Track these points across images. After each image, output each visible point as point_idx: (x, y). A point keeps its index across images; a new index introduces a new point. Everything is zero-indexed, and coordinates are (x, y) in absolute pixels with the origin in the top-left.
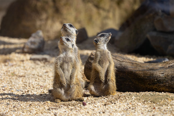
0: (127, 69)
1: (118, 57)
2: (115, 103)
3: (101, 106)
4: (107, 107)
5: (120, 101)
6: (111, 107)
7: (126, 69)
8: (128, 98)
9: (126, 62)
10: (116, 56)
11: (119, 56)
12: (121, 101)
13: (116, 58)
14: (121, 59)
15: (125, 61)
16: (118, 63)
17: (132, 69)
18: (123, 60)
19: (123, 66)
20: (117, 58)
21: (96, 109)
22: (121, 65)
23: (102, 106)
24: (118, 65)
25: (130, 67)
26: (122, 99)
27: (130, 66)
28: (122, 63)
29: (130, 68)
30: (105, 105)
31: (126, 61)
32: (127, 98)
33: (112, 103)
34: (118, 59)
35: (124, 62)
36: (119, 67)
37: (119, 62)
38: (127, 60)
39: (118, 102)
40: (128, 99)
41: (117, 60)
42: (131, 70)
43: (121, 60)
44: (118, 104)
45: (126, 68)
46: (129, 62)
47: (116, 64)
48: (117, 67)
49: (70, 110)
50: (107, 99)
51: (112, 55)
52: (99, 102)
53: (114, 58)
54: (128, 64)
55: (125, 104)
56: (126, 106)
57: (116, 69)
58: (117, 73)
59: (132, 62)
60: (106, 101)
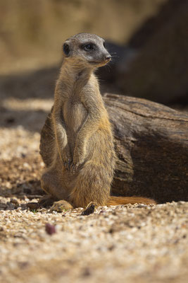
0: (167, 138)
1: (137, 105)
2: (139, 228)
3: (98, 236)
4: (117, 236)
5: (152, 221)
6: (130, 237)
7: (162, 137)
8: (176, 212)
9: (162, 118)
10: (133, 103)
11: (139, 103)
12: (155, 220)
13: (131, 108)
14: (148, 111)
15: (157, 116)
16: (140, 120)
17: (180, 137)
18: (152, 113)
19: (155, 130)
20: (135, 107)
21: (86, 243)
22: (147, 126)
23: (102, 235)
24: (138, 127)
25: (175, 133)
26: (159, 215)
27: (174, 130)
28: (149, 122)
29: (175, 135)
30: (111, 231)
31: (162, 116)
32: (172, 213)
33: (131, 227)
34: (138, 111)
35: (156, 117)
36: (141, 132)
37: (142, 118)
38: (164, 113)
39: (146, 225)
40: (175, 215)
41: (136, 114)
42: (178, 139)
43: (148, 115)
44: (147, 228)
45: (162, 134)
46: (172, 117)
47: (132, 125)
48: (135, 135)
49: (11, 247)
50: (116, 217)
51: (121, 101)
52: (92, 226)
53: (128, 107)
54: (170, 123)
55: (168, 228)
56: (172, 232)
57: (132, 139)
58: (136, 151)
59: (180, 119)
60: (111, 223)
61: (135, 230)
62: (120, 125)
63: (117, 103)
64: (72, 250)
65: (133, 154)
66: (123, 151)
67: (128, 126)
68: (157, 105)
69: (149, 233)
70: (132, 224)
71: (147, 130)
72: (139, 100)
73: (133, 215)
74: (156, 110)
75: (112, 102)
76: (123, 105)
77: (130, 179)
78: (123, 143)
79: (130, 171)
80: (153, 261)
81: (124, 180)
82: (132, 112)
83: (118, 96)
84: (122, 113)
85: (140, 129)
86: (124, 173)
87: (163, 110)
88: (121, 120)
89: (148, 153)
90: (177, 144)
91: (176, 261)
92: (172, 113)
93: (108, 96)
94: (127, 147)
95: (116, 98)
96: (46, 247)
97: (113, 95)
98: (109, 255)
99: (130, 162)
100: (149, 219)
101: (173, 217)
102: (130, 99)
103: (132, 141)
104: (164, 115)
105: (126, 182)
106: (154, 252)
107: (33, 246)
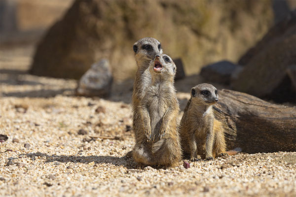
0: (257, 116)
1: (241, 97)
2: (238, 166)
3: (214, 170)
4: (225, 171)
5: (246, 163)
6: (233, 171)
7: (255, 116)
8: (260, 159)
9: (255, 105)
10: (239, 95)
11: (243, 96)
12: (248, 163)
13: (237, 98)
14: (247, 101)
15: (253, 103)
16: (242, 106)
17: (265, 116)
18: (249, 102)
19: (251, 111)
20: (240, 98)
21: (207, 173)
22: (246, 109)
23: (217, 170)
24: (241, 109)
25: (262, 113)
26: (250, 160)
27: (262, 112)
28: (247, 107)
29: (262, 115)
30: (222, 168)
31: (255, 104)
32: (258, 159)
33: (234, 166)
34: (242, 100)
35: (251, 104)
36: (243, 113)
37: (243, 104)
38: (257, 102)
39: (243, 165)
40: (260, 160)
41: (240, 102)
42: (264, 118)
43: (247, 102)
44: (243, 167)
45: (255, 114)
46: (261, 104)
47: (238, 108)
48: (239, 114)
49: (163, 174)
50: (225, 160)
51: (232, 94)
52: (211, 164)
53: (235, 98)
54: (259, 108)
55: (255, 167)
56: (257, 170)
57: (237, 116)
58: (239, 123)
59: (266, 106)
60: (222, 163)
61: (236, 167)
62: (231, 108)
63: (229, 95)
64: (198, 177)
65: (237, 124)
66: (231, 123)
67: (235, 108)
68: (253, 97)
69: (244, 169)
70: (234, 164)
71: (246, 111)
72: (243, 94)
73: (235, 159)
74: (252, 100)
75: (226, 94)
76: (233, 96)
77: (235, 139)
78: (232, 118)
79: (235, 134)
80: (245, 185)
81: (232, 139)
82: (238, 101)
83: (230, 91)
84: (232, 100)
85: (242, 111)
86: (231, 136)
87: (256, 100)
88: (231, 105)
89: (246, 125)
90: (263, 120)
91: (259, 186)
92: (261, 102)
93: (224, 91)
94: (234, 121)
95: (229, 92)
96: (183, 175)
97: (227, 90)
98: (220, 180)
99: (235, 129)
100: (245, 162)
101: (258, 161)
102: (237, 93)
103: (237, 117)
104: (256, 103)
105: (232, 141)
106: (246, 180)
107: (176, 174)
